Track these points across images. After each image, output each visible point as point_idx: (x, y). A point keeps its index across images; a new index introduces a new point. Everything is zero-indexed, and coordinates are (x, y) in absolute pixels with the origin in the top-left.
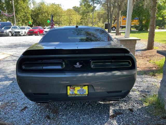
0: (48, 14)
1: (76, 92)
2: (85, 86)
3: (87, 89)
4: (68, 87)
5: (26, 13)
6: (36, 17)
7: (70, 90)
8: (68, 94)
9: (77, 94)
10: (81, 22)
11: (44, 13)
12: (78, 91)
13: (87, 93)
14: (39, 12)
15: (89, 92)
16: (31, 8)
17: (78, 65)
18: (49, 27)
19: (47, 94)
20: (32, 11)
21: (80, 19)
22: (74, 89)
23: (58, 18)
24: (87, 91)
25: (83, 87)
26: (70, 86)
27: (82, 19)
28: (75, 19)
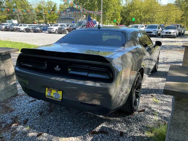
0: (140, 11)
1: (52, 95)
2: (60, 90)
3: (61, 94)
4: (47, 89)
5: (115, 10)
6: (126, 14)
7: (47, 91)
8: (46, 95)
9: (53, 97)
10: (181, 19)
11: (136, 9)
12: (54, 94)
13: (61, 98)
14: (131, 9)
15: (63, 97)
16: (123, 5)
17: (57, 68)
18: (133, 26)
19: (32, 90)
20: (124, 8)
21: (181, 15)
22: (51, 91)
23: (152, 14)
24: (61, 96)
25: (59, 92)
26: (48, 88)
27: (183, 15)
28: (174, 16)
